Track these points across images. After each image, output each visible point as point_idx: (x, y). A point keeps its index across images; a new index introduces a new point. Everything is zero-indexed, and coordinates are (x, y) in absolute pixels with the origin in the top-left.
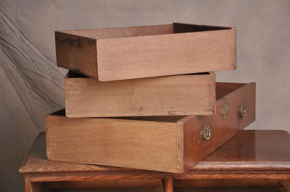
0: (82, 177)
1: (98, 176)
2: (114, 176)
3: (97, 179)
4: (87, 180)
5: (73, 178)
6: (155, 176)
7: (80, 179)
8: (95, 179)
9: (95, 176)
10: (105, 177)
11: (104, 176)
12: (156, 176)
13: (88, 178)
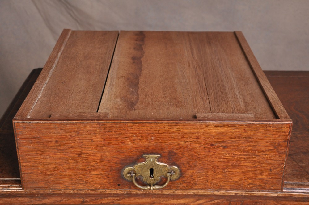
0: (78, 199)
1: (106, 199)
2: (135, 199)
3: (103, 203)
4: (85, 204)
5: (61, 201)
6: (209, 201)
7: (74, 202)
8: (101, 203)
9: (101, 198)
10: (119, 200)
11: (116, 199)
12: (212, 201)
13: (88, 200)
